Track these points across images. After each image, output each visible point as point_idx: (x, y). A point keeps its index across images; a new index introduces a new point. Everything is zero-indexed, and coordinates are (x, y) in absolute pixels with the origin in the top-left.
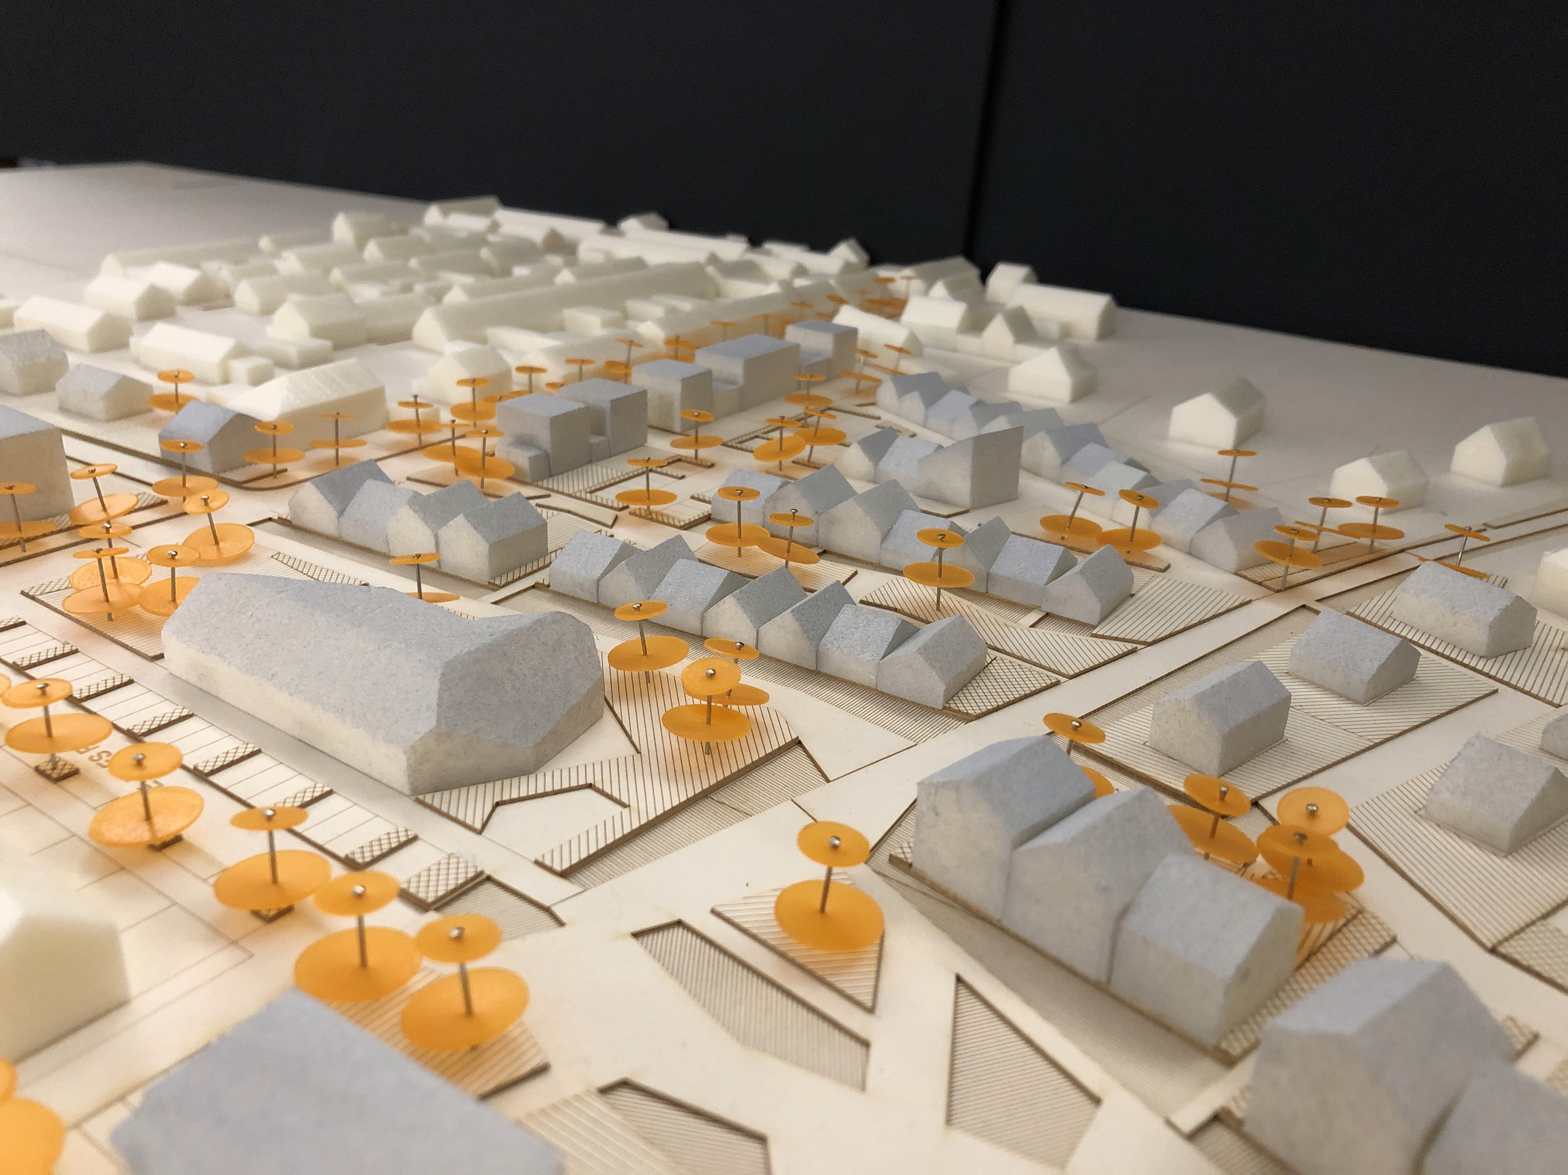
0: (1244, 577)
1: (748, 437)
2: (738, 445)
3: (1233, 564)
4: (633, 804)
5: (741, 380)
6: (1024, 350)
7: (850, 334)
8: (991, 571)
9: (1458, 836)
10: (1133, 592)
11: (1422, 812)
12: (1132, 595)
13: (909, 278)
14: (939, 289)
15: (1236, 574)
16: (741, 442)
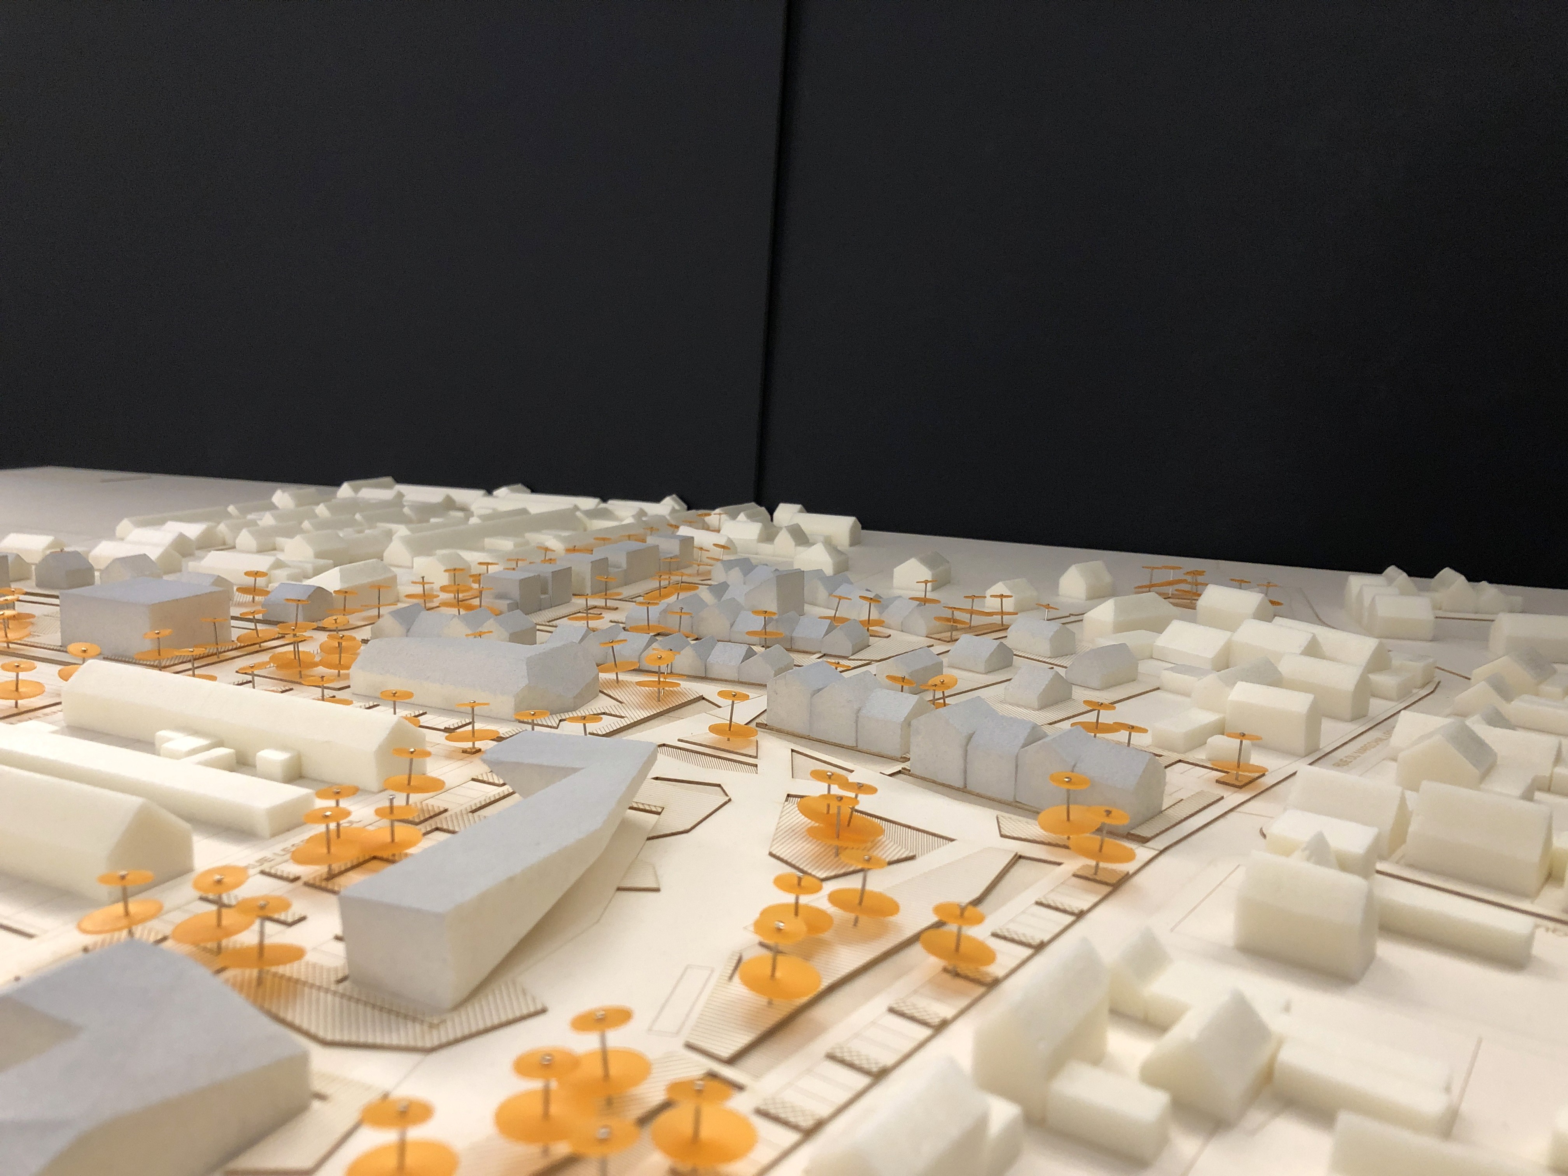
0: (931, 638)
1: (635, 596)
2: (631, 600)
3: (925, 632)
4: (628, 716)
5: (624, 566)
6: (800, 549)
7: (688, 541)
8: (793, 635)
9: (1018, 707)
10: (870, 644)
11: (1004, 702)
12: (869, 646)
13: (720, 514)
14: (742, 517)
15: (927, 637)
16: (632, 598)
